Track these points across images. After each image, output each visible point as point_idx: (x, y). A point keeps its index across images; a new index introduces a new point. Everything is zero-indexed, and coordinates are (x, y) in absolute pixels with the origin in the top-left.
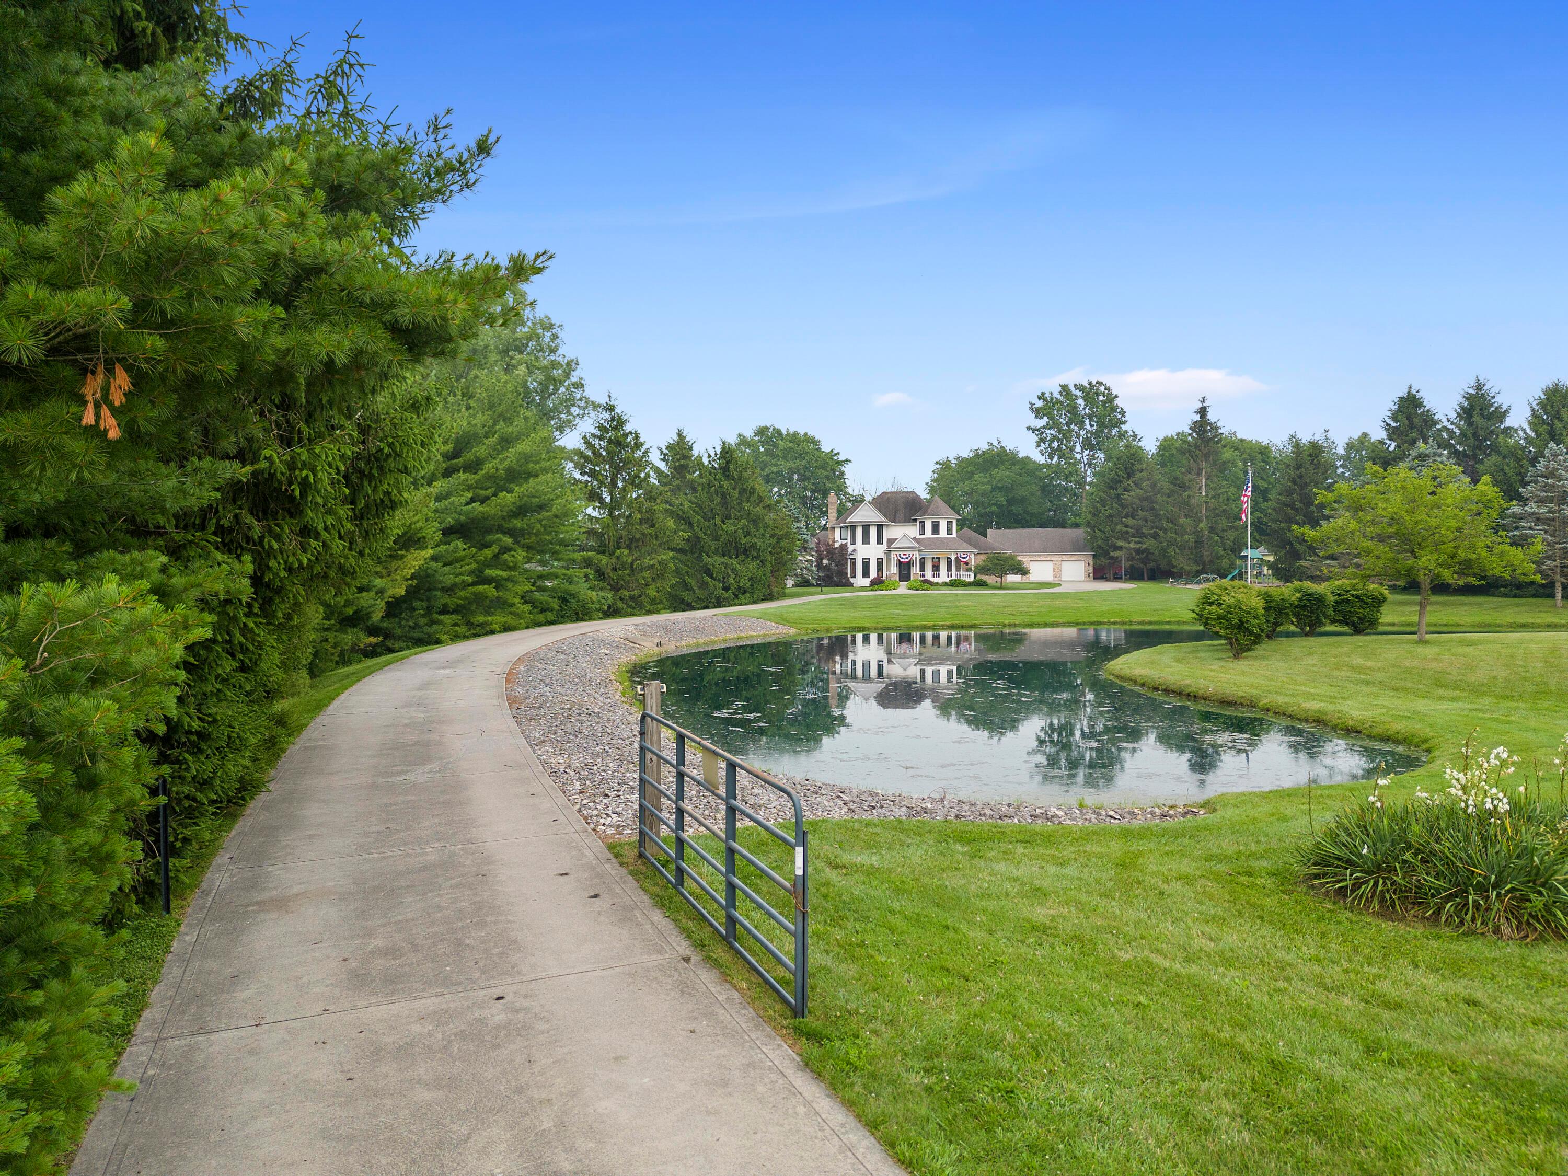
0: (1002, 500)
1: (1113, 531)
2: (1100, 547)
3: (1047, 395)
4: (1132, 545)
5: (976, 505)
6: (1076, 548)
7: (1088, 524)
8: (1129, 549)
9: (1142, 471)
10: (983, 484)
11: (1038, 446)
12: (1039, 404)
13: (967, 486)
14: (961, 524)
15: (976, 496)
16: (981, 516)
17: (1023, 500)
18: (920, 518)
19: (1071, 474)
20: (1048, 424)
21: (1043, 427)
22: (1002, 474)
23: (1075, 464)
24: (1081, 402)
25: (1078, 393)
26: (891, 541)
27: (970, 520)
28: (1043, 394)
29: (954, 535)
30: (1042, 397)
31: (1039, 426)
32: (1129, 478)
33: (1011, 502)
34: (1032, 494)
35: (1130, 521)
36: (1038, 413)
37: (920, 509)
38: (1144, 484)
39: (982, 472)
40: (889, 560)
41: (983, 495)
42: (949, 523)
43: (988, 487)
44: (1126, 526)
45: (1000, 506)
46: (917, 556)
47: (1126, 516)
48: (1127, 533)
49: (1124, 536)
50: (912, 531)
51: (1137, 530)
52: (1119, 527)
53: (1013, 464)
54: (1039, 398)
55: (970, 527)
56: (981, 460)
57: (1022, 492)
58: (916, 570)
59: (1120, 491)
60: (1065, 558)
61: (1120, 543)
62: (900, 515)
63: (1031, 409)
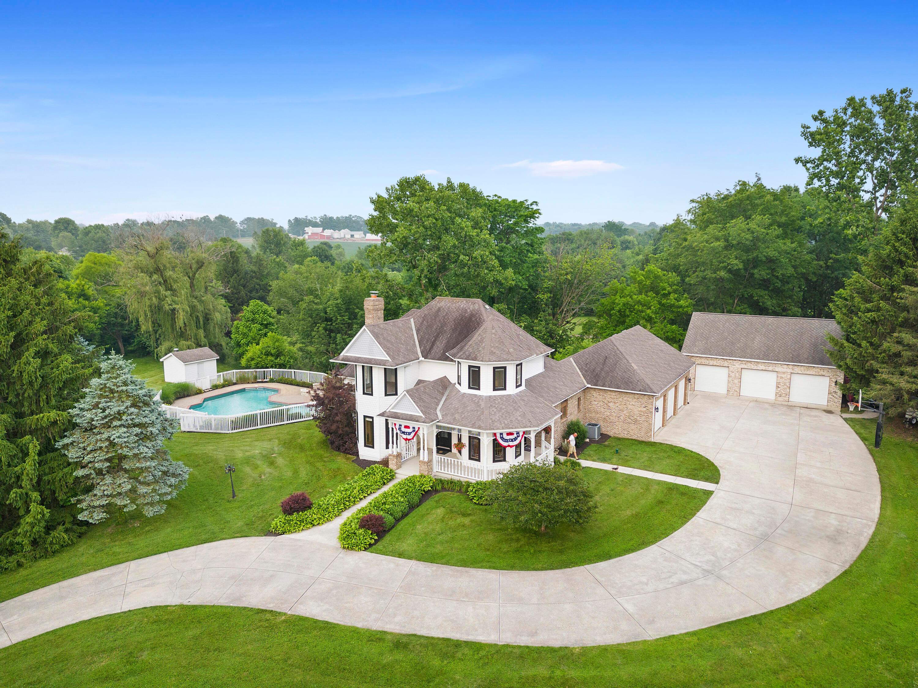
3: (826, 115)
6: (817, 356)
21: (819, 158)
28: (821, 113)
30: (819, 117)
31: (812, 157)
36: (813, 138)
42: (496, 372)
46: (425, 434)
50: (452, 373)
54: (816, 118)
60: (797, 370)
62: (441, 344)
63: (803, 134)
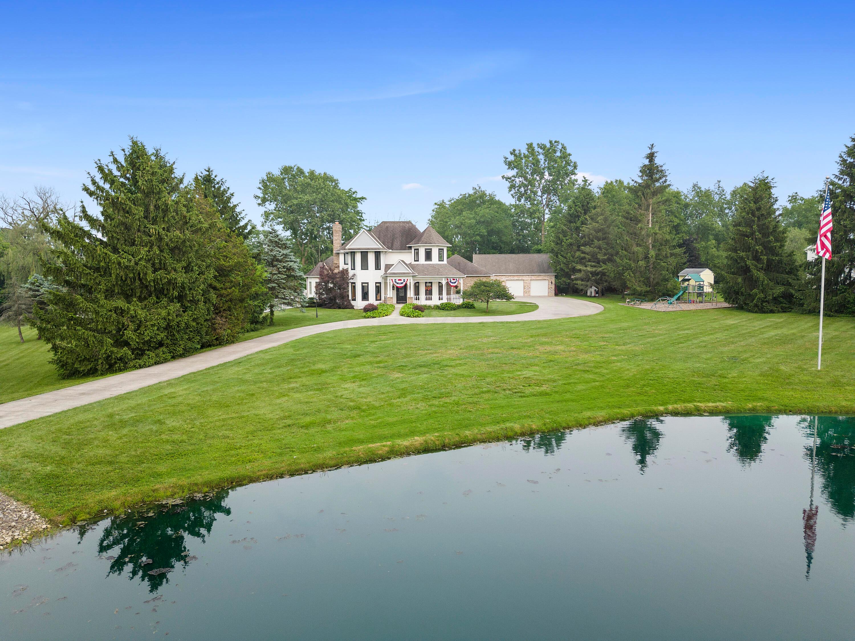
0: (484, 232)
1: (573, 257)
2: (562, 269)
3: (517, 152)
4: (589, 269)
5: (464, 235)
6: (542, 270)
7: (552, 251)
8: (586, 272)
9: (595, 208)
10: (470, 219)
11: (510, 191)
12: (511, 158)
13: (457, 220)
14: (452, 251)
15: (464, 229)
16: (467, 243)
17: (498, 233)
18: (414, 246)
19: (535, 212)
20: (517, 173)
21: (513, 176)
22: (484, 211)
23: (537, 205)
24: (541, 157)
25: (541, 151)
26: (388, 267)
27: (460, 247)
28: (514, 150)
29: (445, 262)
30: (513, 153)
31: (510, 176)
32: (585, 214)
33: (491, 233)
34: (506, 227)
35: (587, 249)
36: (510, 165)
37: (415, 237)
38: (600, 218)
39: (469, 210)
40: (386, 283)
41: (470, 227)
42: (441, 250)
43: (473, 221)
44: (583, 253)
45: (482, 236)
46: (411, 282)
47: (585, 245)
48: (584, 258)
49: (581, 261)
50: (408, 257)
51: (593, 256)
52: (578, 254)
53: (491, 204)
54: (511, 154)
55: (459, 253)
56: (467, 201)
57: (499, 226)
58: (411, 293)
59: (578, 224)
60: (533, 278)
61: (579, 267)
62: (397, 243)
63: (505, 162)
